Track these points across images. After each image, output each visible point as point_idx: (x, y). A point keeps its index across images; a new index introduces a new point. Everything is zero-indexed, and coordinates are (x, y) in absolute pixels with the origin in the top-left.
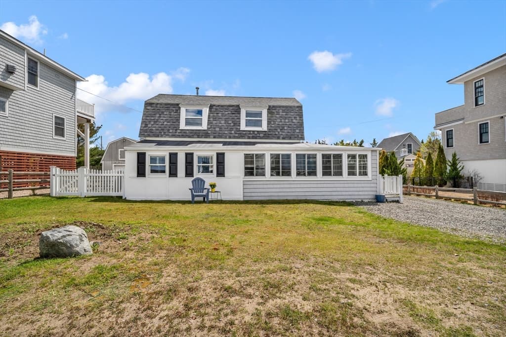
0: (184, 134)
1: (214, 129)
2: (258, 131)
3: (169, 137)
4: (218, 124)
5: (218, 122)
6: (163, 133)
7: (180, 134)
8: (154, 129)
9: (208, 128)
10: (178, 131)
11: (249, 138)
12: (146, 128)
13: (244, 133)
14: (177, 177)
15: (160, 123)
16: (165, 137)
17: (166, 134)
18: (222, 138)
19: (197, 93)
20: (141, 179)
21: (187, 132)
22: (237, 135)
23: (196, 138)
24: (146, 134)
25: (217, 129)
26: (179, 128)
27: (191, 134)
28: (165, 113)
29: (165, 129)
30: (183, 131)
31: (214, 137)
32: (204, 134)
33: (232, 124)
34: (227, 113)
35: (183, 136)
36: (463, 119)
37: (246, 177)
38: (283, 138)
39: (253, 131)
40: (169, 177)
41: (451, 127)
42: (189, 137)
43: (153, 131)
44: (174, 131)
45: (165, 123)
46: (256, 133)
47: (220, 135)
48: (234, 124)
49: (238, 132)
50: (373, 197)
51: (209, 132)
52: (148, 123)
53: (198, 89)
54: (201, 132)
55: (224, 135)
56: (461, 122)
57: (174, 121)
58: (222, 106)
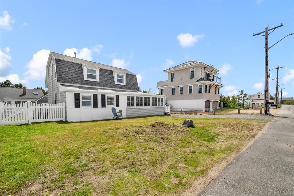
0: (87, 83)
1: (102, 82)
2: (122, 85)
3: (79, 84)
4: (104, 79)
5: (104, 78)
6: (74, 81)
7: (85, 83)
8: (67, 77)
9: (100, 81)
10: (83, 81)
11: (119, 88)
12: (61, 77)
13: (117, 85)
14: (97, 107)
15: (71, 75)
16: (76, 84)
17: (76, 82)
18: (107, 87)
19: (75, 56)
20: (77, 109)
21: (89, 82)
22: (114, 86)
23: (94, 86)
24: (62, 80)
25: (104, 82)
26: (84, 79)
27: (91, 84)
28: (72, 68)
29: (74, 78)
30: (86, 81)
31: (104, 86)
32: (98, 84)
33: (110, 80)
34: (106, 74)
35: (87, 84)
36: (167, 85)
37: (128, 107)
38: (132, 90)
39: (120, 85)
40: (94, 107)
41: (163, 88)
42: (91, 85)
43: (67, 79)
44: (81, 81)
45: (74, 75)
46: (121, 86)
47: (106, 85)
48: (112, 80)
49: (114, 85)
50: (163, 113)
51: (101, 83)
52: (61, 73)
53: (76, 53)
54: (96, 83)
55: (108, 86)
56: (167, 86)
57: (79, 74)
58: (103, 69)
